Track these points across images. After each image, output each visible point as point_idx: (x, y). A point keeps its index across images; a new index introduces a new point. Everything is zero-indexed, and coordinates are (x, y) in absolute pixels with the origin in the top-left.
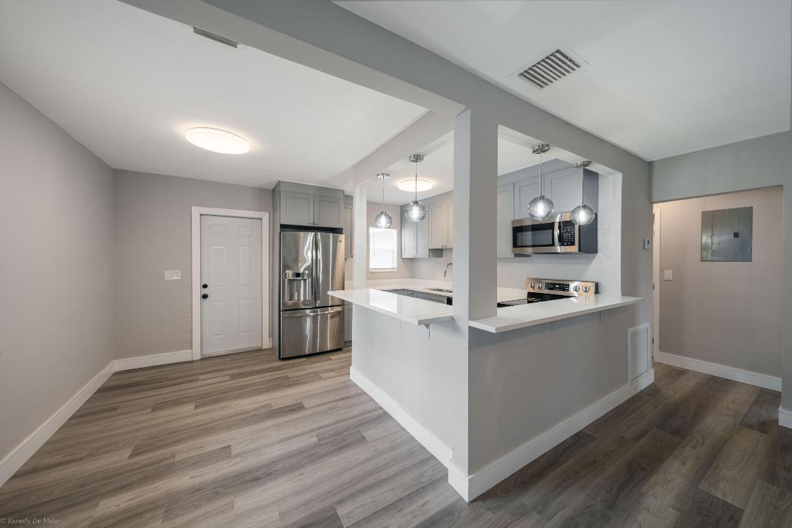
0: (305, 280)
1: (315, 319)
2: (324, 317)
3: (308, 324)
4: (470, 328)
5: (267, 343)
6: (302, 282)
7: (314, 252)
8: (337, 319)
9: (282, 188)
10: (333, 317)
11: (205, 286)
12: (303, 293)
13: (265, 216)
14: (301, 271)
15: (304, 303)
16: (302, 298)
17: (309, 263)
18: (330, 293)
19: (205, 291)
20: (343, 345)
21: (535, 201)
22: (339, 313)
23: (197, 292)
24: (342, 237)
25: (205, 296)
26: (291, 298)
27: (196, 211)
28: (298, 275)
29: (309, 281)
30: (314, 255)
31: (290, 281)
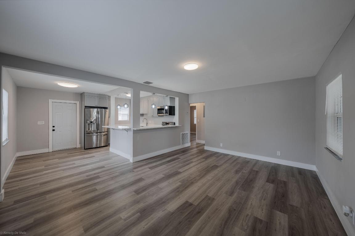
0: (94, 124)
1: (97, 136)
2: (101, 136)
3: (94, 138)
4: (133, 130)
5: (78, 146)
6: (93, 124)
7: (97, 115)
8: (106, 136)
9: (85, 94)
10: (104, 136)
11: (54, 127)
12: (93, 128)
13: (78, 103)
14: (92, 121)
15: (93, 131)
16: (93, 130)
17: (95, 118)
18: (103, 126)
19: (54, 128)
20: (107, 145)
21: (152, 105)
22: (106, 134)
23: (51, 128)
24: (108, 110)
25: (54, 130)
26: (89, 129)
27: (50, 101)
28: (91, 122)
29: (95, 124)
30: (97, 116)
31: (89, 124)
